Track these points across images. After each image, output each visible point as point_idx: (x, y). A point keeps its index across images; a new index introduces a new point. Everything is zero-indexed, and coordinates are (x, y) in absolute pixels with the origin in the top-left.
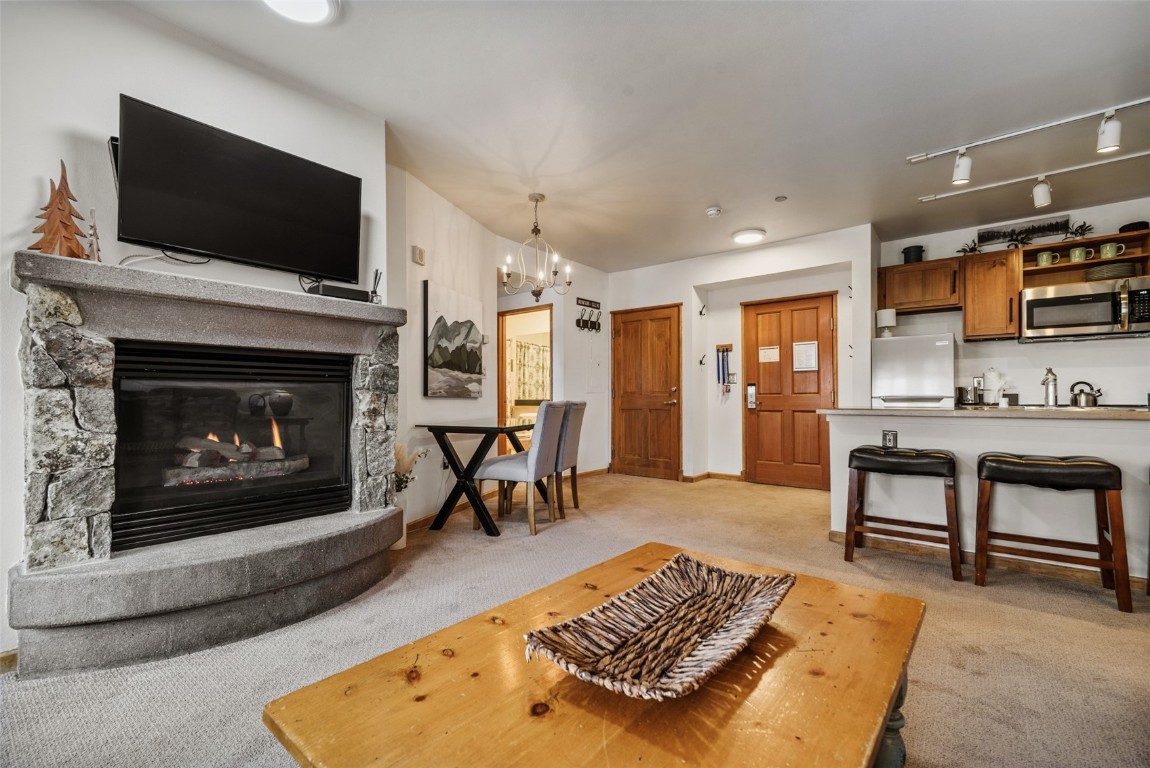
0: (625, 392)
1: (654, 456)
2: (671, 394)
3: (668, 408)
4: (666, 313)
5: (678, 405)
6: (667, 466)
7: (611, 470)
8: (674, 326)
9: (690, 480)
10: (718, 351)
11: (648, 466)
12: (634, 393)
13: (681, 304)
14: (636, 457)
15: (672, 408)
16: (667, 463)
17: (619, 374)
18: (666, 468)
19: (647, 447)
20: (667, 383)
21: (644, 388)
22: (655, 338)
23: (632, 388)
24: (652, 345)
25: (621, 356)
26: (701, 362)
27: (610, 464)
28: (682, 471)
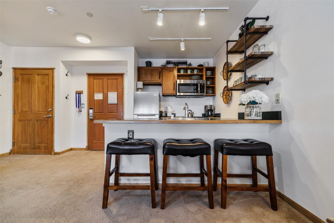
0: (22, 111)
1: (39, 143)
2: (48, 112)
3: (47, 119)
4: (46, 72)
5: (52, 118)
6: (46, 148)
7: (12, 152)
8: (50, 79)
9: (58, 154)
10: (76, 93)
11: (35, 149)
12: (27, 111)
13: (54, 69)
14: (28, 145)
15: (49, 120)
16: (46, 146)
17: (18, 102)
18: (45, 149)
19: (35, 139)
20: (46, 107)
21: (33, 109)
22: (40, 84)
23: (26, 109)
24: (38, 88)
25: (19, 92)
26: (66, 98)
27: (11, 150)
28: (54, 150)
